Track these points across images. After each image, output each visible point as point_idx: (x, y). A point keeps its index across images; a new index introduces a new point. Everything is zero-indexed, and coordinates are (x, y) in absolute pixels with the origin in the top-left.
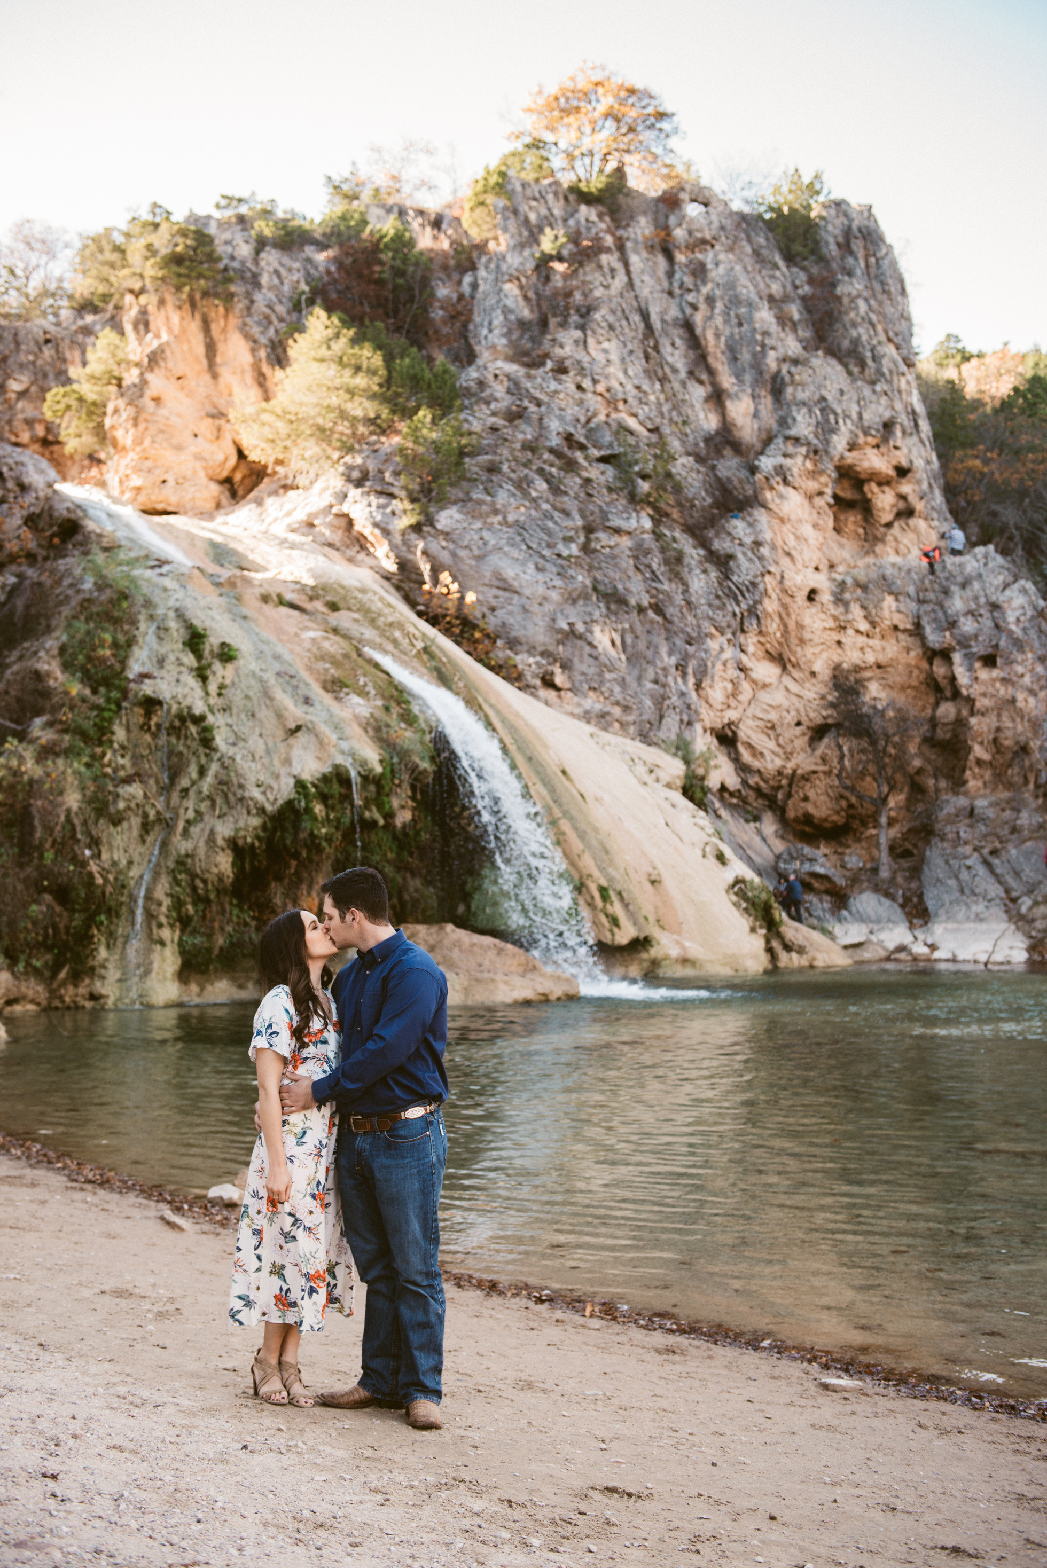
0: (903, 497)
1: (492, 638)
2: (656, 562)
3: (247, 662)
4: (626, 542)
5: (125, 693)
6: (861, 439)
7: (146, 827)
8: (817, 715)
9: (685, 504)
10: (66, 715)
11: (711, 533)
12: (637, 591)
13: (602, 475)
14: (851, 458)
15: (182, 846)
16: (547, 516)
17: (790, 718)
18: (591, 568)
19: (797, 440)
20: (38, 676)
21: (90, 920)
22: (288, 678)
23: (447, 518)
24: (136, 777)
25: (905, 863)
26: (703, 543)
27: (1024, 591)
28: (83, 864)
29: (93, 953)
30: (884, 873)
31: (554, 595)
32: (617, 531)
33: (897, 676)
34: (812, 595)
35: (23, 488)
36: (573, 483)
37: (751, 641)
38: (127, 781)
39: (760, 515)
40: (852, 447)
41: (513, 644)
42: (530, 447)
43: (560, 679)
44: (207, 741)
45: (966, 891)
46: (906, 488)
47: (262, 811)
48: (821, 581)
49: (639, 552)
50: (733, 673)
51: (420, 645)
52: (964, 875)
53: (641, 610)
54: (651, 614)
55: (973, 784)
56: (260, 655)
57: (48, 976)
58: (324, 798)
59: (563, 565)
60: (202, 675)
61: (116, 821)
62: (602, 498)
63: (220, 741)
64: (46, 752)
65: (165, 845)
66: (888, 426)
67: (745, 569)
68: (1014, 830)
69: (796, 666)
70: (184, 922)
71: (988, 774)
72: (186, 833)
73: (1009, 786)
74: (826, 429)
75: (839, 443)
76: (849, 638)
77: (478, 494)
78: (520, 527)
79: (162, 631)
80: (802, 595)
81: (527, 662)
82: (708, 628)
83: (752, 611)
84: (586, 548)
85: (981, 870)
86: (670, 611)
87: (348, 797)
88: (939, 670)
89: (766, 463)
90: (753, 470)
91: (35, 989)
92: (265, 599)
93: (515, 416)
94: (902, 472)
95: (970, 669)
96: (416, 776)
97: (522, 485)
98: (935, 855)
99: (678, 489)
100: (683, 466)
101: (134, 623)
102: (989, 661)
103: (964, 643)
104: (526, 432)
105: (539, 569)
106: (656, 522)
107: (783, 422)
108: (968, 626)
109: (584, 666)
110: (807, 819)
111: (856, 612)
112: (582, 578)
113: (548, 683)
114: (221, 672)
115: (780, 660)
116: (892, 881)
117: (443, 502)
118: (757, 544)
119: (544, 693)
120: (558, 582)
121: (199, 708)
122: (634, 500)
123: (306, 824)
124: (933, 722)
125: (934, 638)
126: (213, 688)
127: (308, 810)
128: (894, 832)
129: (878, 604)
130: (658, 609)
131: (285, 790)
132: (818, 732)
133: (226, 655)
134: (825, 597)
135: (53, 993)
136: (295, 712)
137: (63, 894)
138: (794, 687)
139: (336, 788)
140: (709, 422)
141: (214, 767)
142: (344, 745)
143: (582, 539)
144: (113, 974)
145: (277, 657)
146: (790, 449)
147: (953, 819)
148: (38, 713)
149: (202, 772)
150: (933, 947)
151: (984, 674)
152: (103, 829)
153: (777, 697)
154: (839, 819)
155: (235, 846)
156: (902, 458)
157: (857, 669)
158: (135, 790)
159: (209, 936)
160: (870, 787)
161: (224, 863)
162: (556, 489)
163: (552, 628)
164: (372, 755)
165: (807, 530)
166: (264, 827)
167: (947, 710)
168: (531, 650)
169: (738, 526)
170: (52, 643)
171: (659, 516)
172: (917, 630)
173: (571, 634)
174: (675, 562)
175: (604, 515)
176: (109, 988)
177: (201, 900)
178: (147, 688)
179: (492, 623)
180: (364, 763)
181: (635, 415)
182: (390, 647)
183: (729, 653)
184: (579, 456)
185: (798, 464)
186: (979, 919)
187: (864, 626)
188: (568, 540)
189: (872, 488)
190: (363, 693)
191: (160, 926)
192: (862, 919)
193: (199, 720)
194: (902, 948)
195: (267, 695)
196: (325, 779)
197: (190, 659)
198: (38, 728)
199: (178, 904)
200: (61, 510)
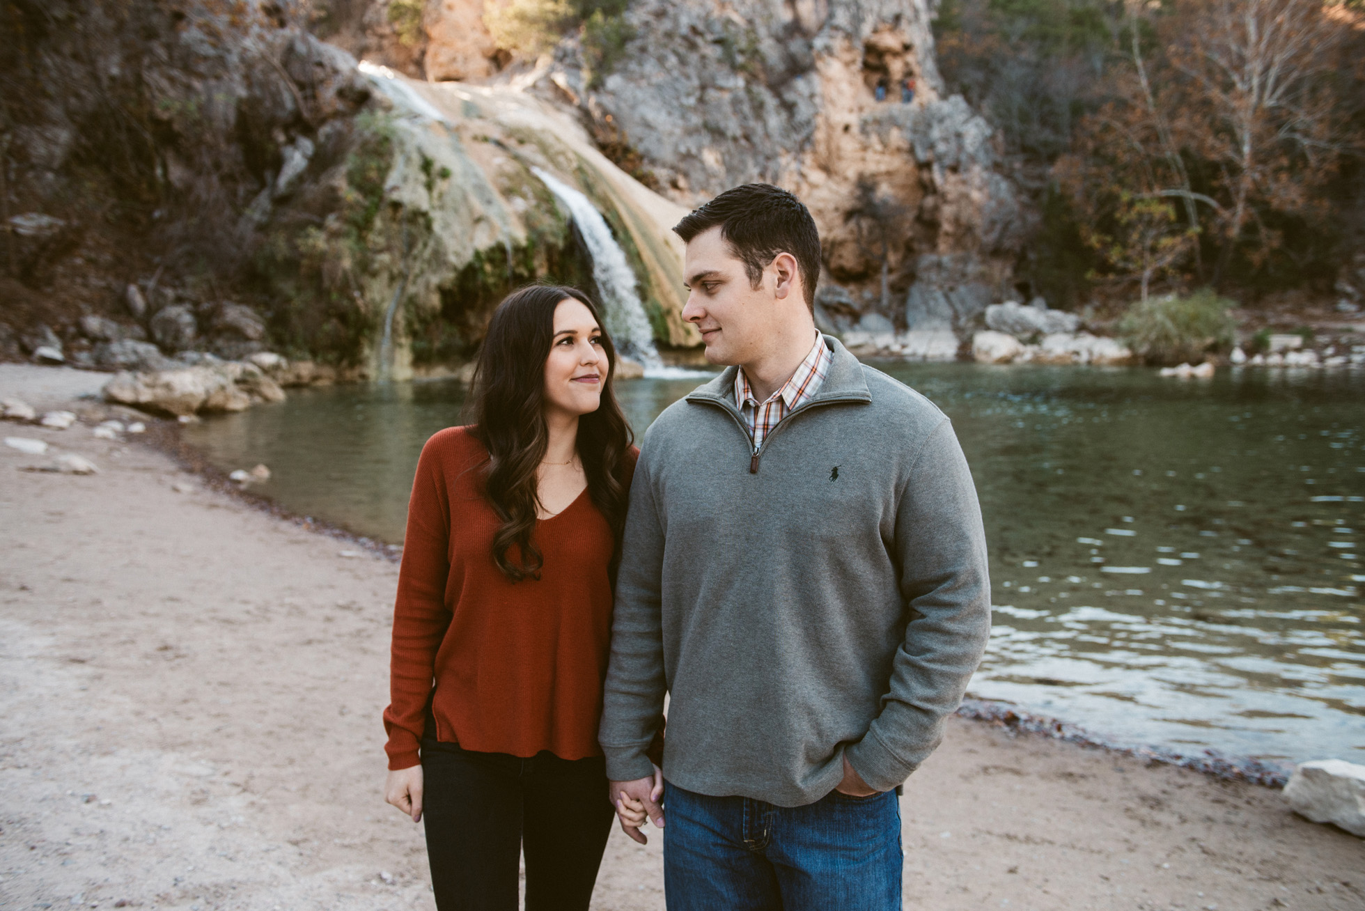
0: (907, 64)
1: (641, 158)
2: (746, 108)
3: (457, 178)
4: (727, 97)
5: (381, 198)
6: (881, 26)
7: (392, 278)
8: (848, 204)
9: (767, 69)
10: (347, 213)
11: (783, 89)
12: (733, 127)
13: (713, 52)
14: (874, 38)
15: (412, 289)
16: (676, 79)
17: (831, 206)
18: (704, 113)
19: (837, 28)
20: (333, 190)
21: (359, 332)
22: (480, 188)
23: (613, 82)
24: (388, 249)
25: (899, 296)
26: (778, 94)
27: (977, 125)
28: (352, 300)
29: (360, 352)
30: (885, 302)
31: (678, 131)
32: (721, 89)
33: (899, 180)
34: (846, 128)
35: (336, 72)
36: (693, 58)
37: (808, 158)
38: (381, 251)
39: (815, 78)
40: (875, 31)
41: (653, 162)
42: (669, 35)
43: (682, 183)
44: (429, 227)
45: (931, 313)
46: (910, 58)
47: (455, 269)
48: (853, 120)
49: (736, 102)
50: (796, 178)
51: (575, 165)
52: (932, 303)
53: (735, 139)
54: (743, 142)
55: (942, 247)
56: (465, 174)
57: (336, 364)
58: (491, 260)
59: (684, 111)
60: (429, 186)
61: (374, 275)
62: (713, 67)
63: (437, 227)
64: (335, 235)
65: (403, 289)
66: (897, 18)
67: (803, 111)
68: (964, 275)
69: (836, 173)
70: (414, 334)
71: (951, 240)
72: (414, 283)
73: (964, 248)
74: (857, 20)
75: (866, 30)
76: (870, 155)
77: (633, 66)
78: (659, 87)
79: (408, 160)
80: (839, 130)
81: (662, 174)
82: (780, 150)
83: (808, 139)
84: (701, 100)
85: (942, 300)
86: (756, 139)
87: (504, 260)
88: (925, 175)
89: (819, 43)
90: (810, 47)
91: (328, 371)
92: (475, 138)
93: (660, 14)
94: (907, 48)
95: (943, 175)
96: (550, 248)
97: (661, 60)
98: (915, 292)
99: (763, 60)
100: (767, 46)
101: (391, 154)
102: (954, 169)
103: (939, 158)
104: (667, 25)
105: (670, 114)
106: (748, 83)
107: (831, 16)
108: (941, 147)
109: (697, 175)
110: (841, 269)
111: (874, 139)
112: (696, 120)
113: (675, 185)
114: (441, 185)
115: (826, 169)
116: (889, 307)
117: (610, 71)
118: (812, 96)
119: (673, 193)
120: (680, 122)
121: (425, 206)
122: (735, 68)
123: (480, 277)
124: (921, 209)
125: (922, 155)
126: (435, 193)
127: (482, 269)
128: (893, 277)
129: (888, 133)
130: (747, 137)
131: (468, 256)
132: (849, 215)
133: (445, 174)
134: (855, 130)
135: (340, 374)
136: (479, 208)
137: (343, 318)
138: (834, 187)
139: (498, 255)
140: (786, 16)
141: (431, 243)
142: (506, 229)
143: (698, 93)
144: (373, 363)
145: (476, 175)
146: (834, 33)
147: (928, 269)
148: (332, 210)
149: (425, 245)
150: (904, 346)
151: (952, 178)
152: (366, 280)
153: (823, 193)
154: (860, 269)
155: (442, 290)
156: (906, 38)
157: (873, 175)
158: (385, 258)
159: (431, 341)
160: (877, 249)
161: (435, 300)
162: (683, 62)
163: (676, 152)
164: (521, 235)
165: (845, 86)
166: (457, 278)
167: (930, 201)
168: (664, 165)
169: (800, 84)
170: (344, 169)
171: (752, 78)
172: (911, 151)
173: (688, 156)
174: (759, 108)
175: (713, 78)
176: (371, 371)
177: (423, 321)
178: (395, 196)
179: (641, 148)
180: (514, 240)
181: (736, 11)
182: (551, 167)
183: (794, 166)
184: (699, 41)
185: (838, 43)
186: (936, 329)
187: (879, 147)
188: (688, 95)
189: (888, 59)
190: (524, 196)
191: (399, 336)
192: (866, 329)
193: (425, 214)
194: (887, 348)
195: (465, 198)
196: (492, 250)
197: (423, 177)
198: (332, 222)
199: (409, 324)
200: (359, 84)
